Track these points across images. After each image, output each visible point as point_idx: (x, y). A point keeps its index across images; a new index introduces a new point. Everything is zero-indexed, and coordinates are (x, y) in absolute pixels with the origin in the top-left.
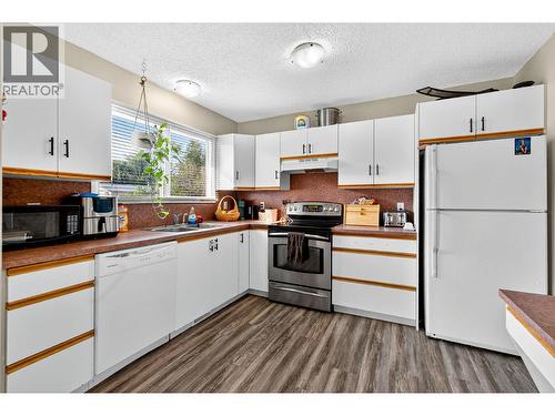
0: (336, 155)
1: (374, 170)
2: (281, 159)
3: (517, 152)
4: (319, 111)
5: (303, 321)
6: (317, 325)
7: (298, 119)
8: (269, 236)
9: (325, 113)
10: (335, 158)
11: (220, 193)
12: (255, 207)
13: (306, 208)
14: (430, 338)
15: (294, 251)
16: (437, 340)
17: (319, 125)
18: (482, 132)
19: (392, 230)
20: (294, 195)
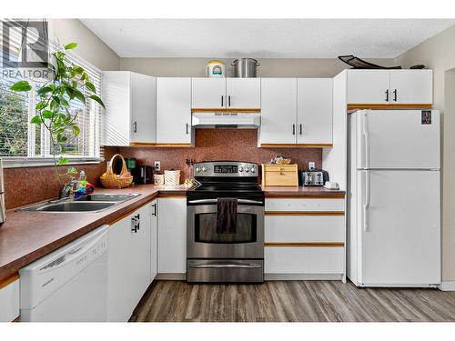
0: (259, 111)
1: (298, 129)
2: (193, 111)
3: (424, 122)
4: (236, 61)
5: (244, 299)
6: (260, 300)
7: (212, 65)
8: (188, 204)
9: (244, 63)
10: (257, 115)
11: (109, 151)
12: (148, 167)
13: (219, 168)
14: (360, 288)
15: (226, 221)
16: (365, 288)
17: (236, 75)
18: (394, 102)
19: (312, 190)
20: (200, 154)
